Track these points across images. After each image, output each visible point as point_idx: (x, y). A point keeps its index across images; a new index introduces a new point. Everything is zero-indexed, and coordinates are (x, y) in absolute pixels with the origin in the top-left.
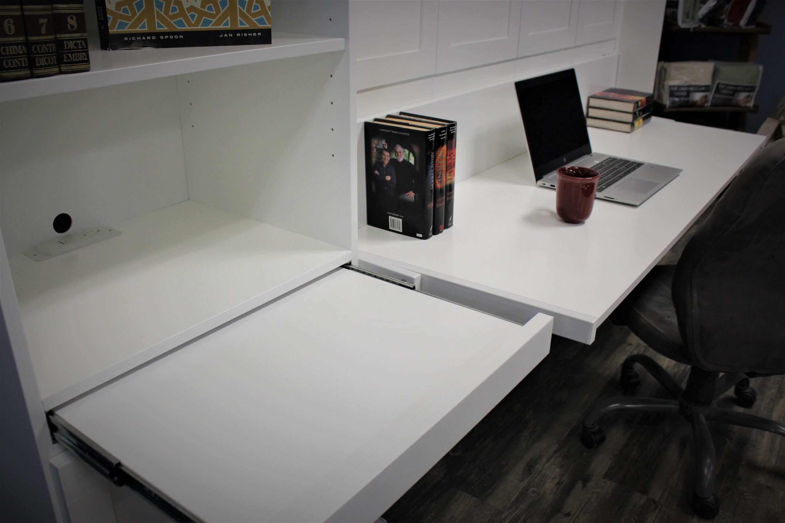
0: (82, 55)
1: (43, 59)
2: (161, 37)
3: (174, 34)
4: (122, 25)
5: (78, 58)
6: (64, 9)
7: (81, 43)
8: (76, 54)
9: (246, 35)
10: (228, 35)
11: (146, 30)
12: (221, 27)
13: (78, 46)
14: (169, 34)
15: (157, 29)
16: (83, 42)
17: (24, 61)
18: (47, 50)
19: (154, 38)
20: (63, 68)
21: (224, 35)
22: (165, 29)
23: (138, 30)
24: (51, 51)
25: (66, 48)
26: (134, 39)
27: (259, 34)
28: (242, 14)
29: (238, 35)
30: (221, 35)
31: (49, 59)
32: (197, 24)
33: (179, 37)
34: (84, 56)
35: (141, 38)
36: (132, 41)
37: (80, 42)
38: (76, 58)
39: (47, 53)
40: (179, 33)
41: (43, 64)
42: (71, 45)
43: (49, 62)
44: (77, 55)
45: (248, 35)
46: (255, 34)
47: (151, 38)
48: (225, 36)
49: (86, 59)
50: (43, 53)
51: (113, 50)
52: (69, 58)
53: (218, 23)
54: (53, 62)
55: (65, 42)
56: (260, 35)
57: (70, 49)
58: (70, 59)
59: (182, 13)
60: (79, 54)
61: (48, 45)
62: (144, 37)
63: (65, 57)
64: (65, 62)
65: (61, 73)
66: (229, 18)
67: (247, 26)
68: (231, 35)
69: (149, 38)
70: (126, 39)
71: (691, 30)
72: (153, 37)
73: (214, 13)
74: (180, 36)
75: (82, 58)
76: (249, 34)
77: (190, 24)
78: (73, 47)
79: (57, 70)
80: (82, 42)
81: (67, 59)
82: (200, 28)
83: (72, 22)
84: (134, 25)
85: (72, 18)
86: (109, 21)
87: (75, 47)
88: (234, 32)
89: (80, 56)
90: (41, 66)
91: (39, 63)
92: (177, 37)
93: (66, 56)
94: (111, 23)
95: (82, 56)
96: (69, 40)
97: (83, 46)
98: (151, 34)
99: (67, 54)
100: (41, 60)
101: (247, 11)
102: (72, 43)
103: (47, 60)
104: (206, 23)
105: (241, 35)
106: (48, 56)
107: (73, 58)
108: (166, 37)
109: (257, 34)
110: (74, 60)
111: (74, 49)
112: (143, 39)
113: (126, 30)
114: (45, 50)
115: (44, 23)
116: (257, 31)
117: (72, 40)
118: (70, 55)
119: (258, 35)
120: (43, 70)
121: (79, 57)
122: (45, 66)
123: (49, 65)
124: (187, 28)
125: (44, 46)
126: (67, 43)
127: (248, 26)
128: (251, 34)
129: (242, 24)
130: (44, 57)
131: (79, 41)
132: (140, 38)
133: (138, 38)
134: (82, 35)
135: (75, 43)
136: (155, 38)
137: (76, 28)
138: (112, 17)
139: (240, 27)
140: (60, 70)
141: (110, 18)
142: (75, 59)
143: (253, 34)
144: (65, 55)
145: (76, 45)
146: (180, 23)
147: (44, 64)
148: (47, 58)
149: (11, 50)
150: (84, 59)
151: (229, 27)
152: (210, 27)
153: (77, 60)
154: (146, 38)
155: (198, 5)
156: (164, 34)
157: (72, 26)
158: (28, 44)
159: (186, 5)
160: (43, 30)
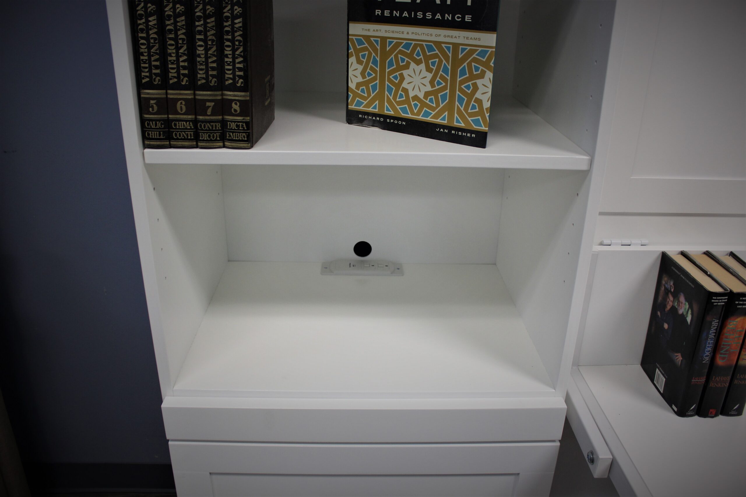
0: (242, 135)
1: (206, 135)
2: (387, 120)
3: (398, 119)
4: (359, 104)
5: (238, 138)
6: (230, 95)
7: (242, 125)
8: (236, 134)
9: (460, 133)
10: (444, 130)
11: (376, 111)
12: (439, 121)
13: (240, 128)
14: (395, 118)
15: (386, 112)
16: (244, 124)
17: (190, 134)
18: (211, 128)
19: (382, 119)
20: (227, 144)
21: (440, 129)
22: (392, 113)
23: (370, 109)
24: (214, 129)
25: (229, 128)
26: (366, 117)
27: (473, 135)
28: (459, 112)
29: (453, 132)
30: (438, 130)
31: (212, 135)
32: (418, 114)
33: (402, 123)
34: (244, 136)
35: (372, 118)
36: (365, 119)
37: (242, 124)
38: (236, 137)
39: (210, 130)
40: (402, 119)
41: (205, 139)
42: (233, 126)
43: (212, 138)
44: (238, 135)
45: (462, 134)
46: (469, 135)
47: (380, 119)
48: (441, 130)
49: (245, 139)
50: (206, 130)
51: (349, 124)
52: (230, 136)
53: (436, 117)
54: (215, 137)
55: (228, 123)
56: (474, 136)
57: (232, 129)
58: (231, 137)
59: (407, 101)
60: (240, 134)
61: (212, 124)
62: (374, 117)
63: (228, 135)
64: (227, 139)
65: (224, 147)
66: (446, 113)
67: (462, 125)
68: (446, 131)
69: (378, 119)
70: (360, 116)
72: (381, 119)
73: (434, 105)
74: (403, 122)
75: (242, 138)
76: (463, 134)
77: (413, 113)
78: (234, 128)
79: (221, 144)
80: (243, 124)
81: (229, 137)
82: (420, 118)
83: (236, 107)
84: (368, 105)
85: (236, 104)
86: (350, 97)
87: (237, 128)
88: (451, 128)
89: (240, 136)
90: (204, 140)
91: (202, 137)
92: (400, 123)
93: (229, 134)
94: (351, 100)
95: (242, 136)
96: (232, 122)
97: (244, 128)
98: (380, 116)
99: (229, 133)
100: (204, 135)
101: (464, 110)
102: (234, 124)
103: (209, 136)
104: (427, 114)
105: (455, 133)
106: (211, 133)
107: (233, 136)
108: (392, 121)
109: (471, 135)
110: (234, 139)
111: (235, 129)
112: (373, 118)
113: (361, 108)
114: (208, 127)
115: (210, 106)
116: (472, 132)
117: (235, 122)
118: (231, 134)
119: (472, 136)
120: (205, 143)
121: (239, 137)
122: (207, 140)
123: (211, 140)
124: (410, 116)
125: (208, 124)
126: (230, 124)
127: (464, 125)
128: (465, 134)
129: (458, 121)
130: (207, 133)
131: (241, 124)
132: (371, 118)
133: (369, 117)
134: (243, 119)
135: (237, 124)
136: (383, 120)
137: (238, 112)
138: (352, 95)
139: (456, 124)
140: (224, 144)
141: (351, 95)
142: (235, 138)
143: (467, 134)
144: (227, 133)
145: (238, 126)
146: (404, 110)
147: (207, 138)
148: (210, 134)
149: (180, 125)
150: (243, 139)
151: (445, 122)
152: (429, 119)
153: (237, 139)
154: (376, 118)
155: (421, 96)
156: (390, 117)
157: (236, 111)
158: (195, 122)
159: (411, 94)
160: (209, 112)
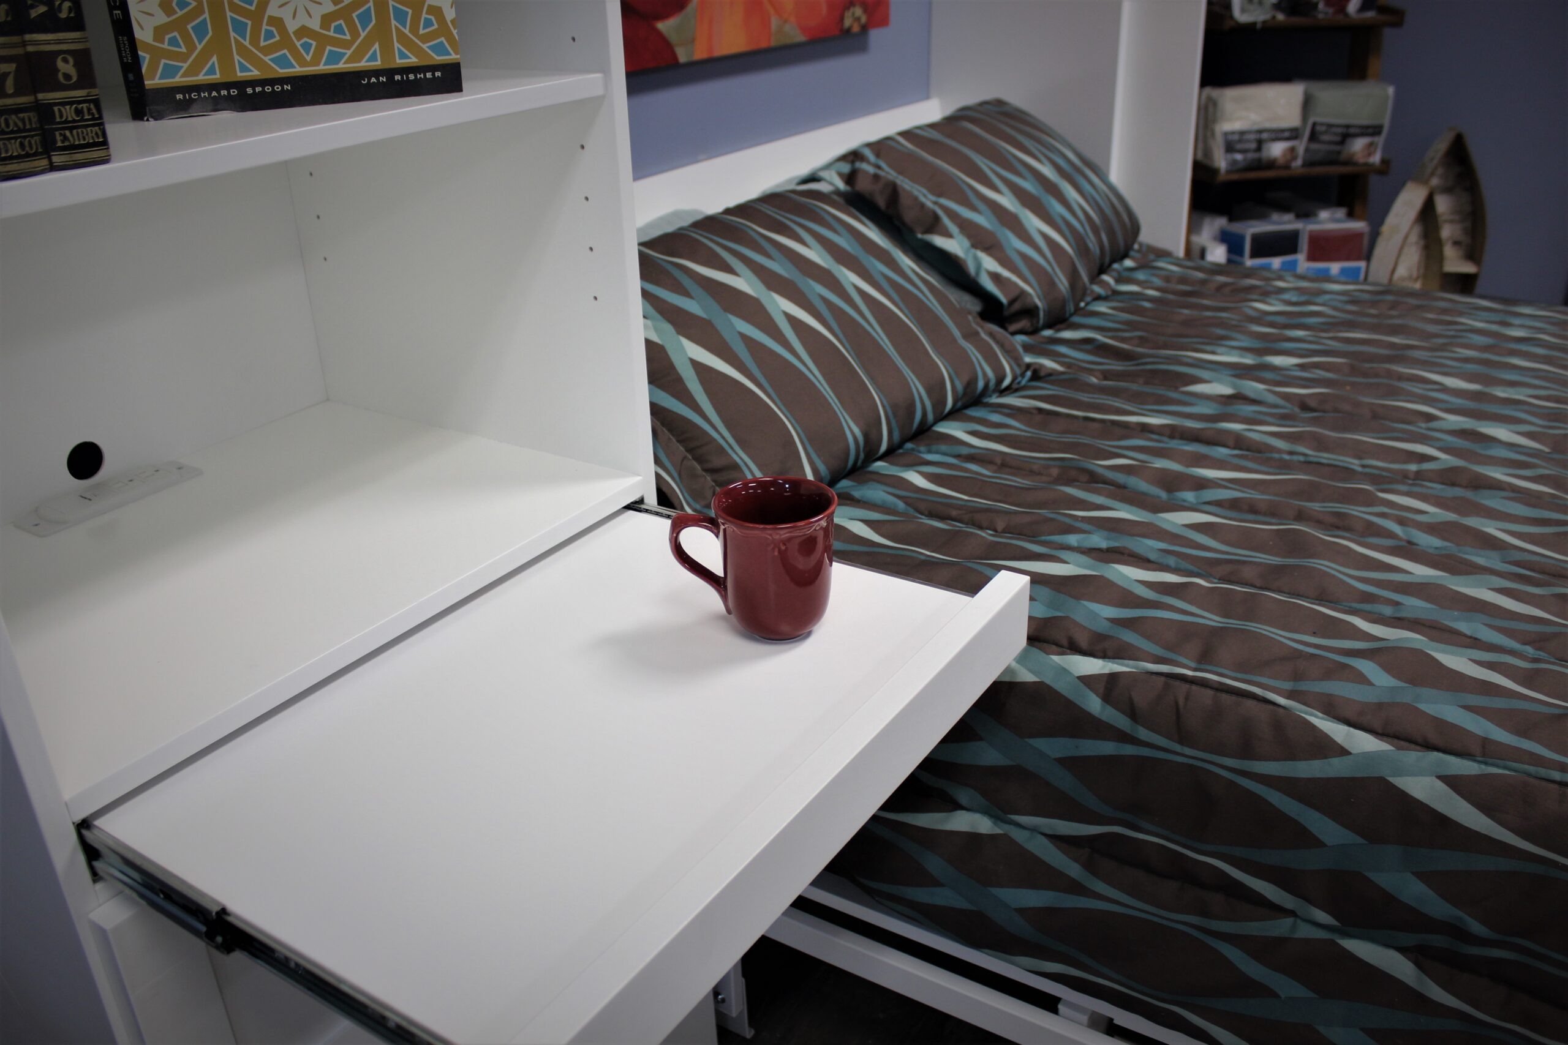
0: (92, 131)
1: (15, 142)
2: (247, 90)
3: (272, 82)
4: (170, 71)
5: (84, 139)
6: (48, 42)
7: (89, 109)
8: (80, 130)
9: (412, 77)
10: (378, 79)
11: (217, 77)
12: (363, 64)
13: (83, 116)
14: (263, 82)
15: (239, 74)
16: (92, 106)
18: (20, 124)
19: (234, 92)
20: (57, 159)
21: (369, 80)
22: (255, 73)
23: (202, 78)
24: (28, 127)
25: (58, 120)
26: (195, 96)
27: (438, 74)
28: (401, 37)
29: (398, 77)
30: (364, 81)
31: (26, 143)
32: (316, 61)
33: (283, 88)
34: (97, 134)
35: (210, 94)
36: (192, 101)
37: (87, 106)
38: (81, 137)
39: (20, 131)
40: (282, 81)
41: (15, 154)
42: (69, 112)
43: (27, 149)
44: (83, 133)
45: (416, 76)
46: (429, 75)
47: (229, 93)
48: (372, 81)
49: (100, 140)
50: (12, 132)
51: (156, 119)
52: (65, 138)
53: (357, 56)
54: (34, 147)
55: (56, 109)
56: (440, 75)
57: (66, 122)
58: (69, 140)
59: (286, 41)
60: (87, 130)
61: (21, 115)
62: (214, 92)
63: (59, 138)
64: (59, 147)
65: (53, 168)
66: (377, 46)
67: (413, 60)
68: (383, 79)
69: (224, 92)
70: (179, 96)
71: (1259, 26)
72: (231, 91)
73: (348, 37)
74: (285, 86)
75: (93, 137)
76: (418, 76)
77: (303, 62)
78: (72, 117)
79: (44, 162)
80: (90, 105)
81: (63, 142)
82: (322, 68)
83: (65, 67)
84: (193, 70)
85: (65, 61)
86: (144, 62)
87: (78, 116)
88: (390, 72)
89: (87, 134)
90: (11, 158)
91: (7, 151)
92: (278, 88)
93: (61, 134)
94: (148, 66)
95: (94, 134)
96: (64, 104)
97: (93, 114)
98: (228, 86)
99: (62, 132)
100: (9, 146)
101: (410, 31)
102: (70, 108)
103: (22, 145)
104: (335, 58)
105: (402, 78)
106: (25, 137)
107: (74, 138)
108: (258, 89)
109: (433, 75)
110: (77, 143)
111: (74, 121)
112: (213, 95)
113: (178, 80)
114: (16, 124)
115: (10, 72)
116: (433, 68)
117: (71, 103)
118: (68, 133)
119: (436, 75)
120: (16, 165)
121: (87, 137)
122: (19, 157)
123: (28, 155)
124: (297, 70)
125: (14, 117)
126: (60, 111)
127: (417, 60)
128: (422, 76)
129: (403, 56)
130: (16, 138)
131: (85, 105)
132: (206, 94)
133: (202, 95)
134: (88, 93)
135: (76, 108)
136: (236, 92)
137: (74, 79)
138: (148, 56)
139: (400, 62)
140: (51, 163)
141: (145, 58)
142: (79, 140)
143: (425, 75)
144: (57, 133)
145: (78, 112)
146: (282, 61)
147: (17, 151)
148: (23, 140)
150: (97, 140)
151: (378, 64)
152: (342, 66)
153: (82, 142)
154: (219, 93)
155: (315, 25)
156: (253, 83)
157: (67, 77)
159: (292, 26)
160: (9, 86)
